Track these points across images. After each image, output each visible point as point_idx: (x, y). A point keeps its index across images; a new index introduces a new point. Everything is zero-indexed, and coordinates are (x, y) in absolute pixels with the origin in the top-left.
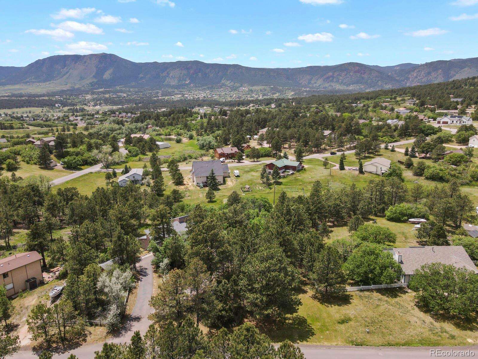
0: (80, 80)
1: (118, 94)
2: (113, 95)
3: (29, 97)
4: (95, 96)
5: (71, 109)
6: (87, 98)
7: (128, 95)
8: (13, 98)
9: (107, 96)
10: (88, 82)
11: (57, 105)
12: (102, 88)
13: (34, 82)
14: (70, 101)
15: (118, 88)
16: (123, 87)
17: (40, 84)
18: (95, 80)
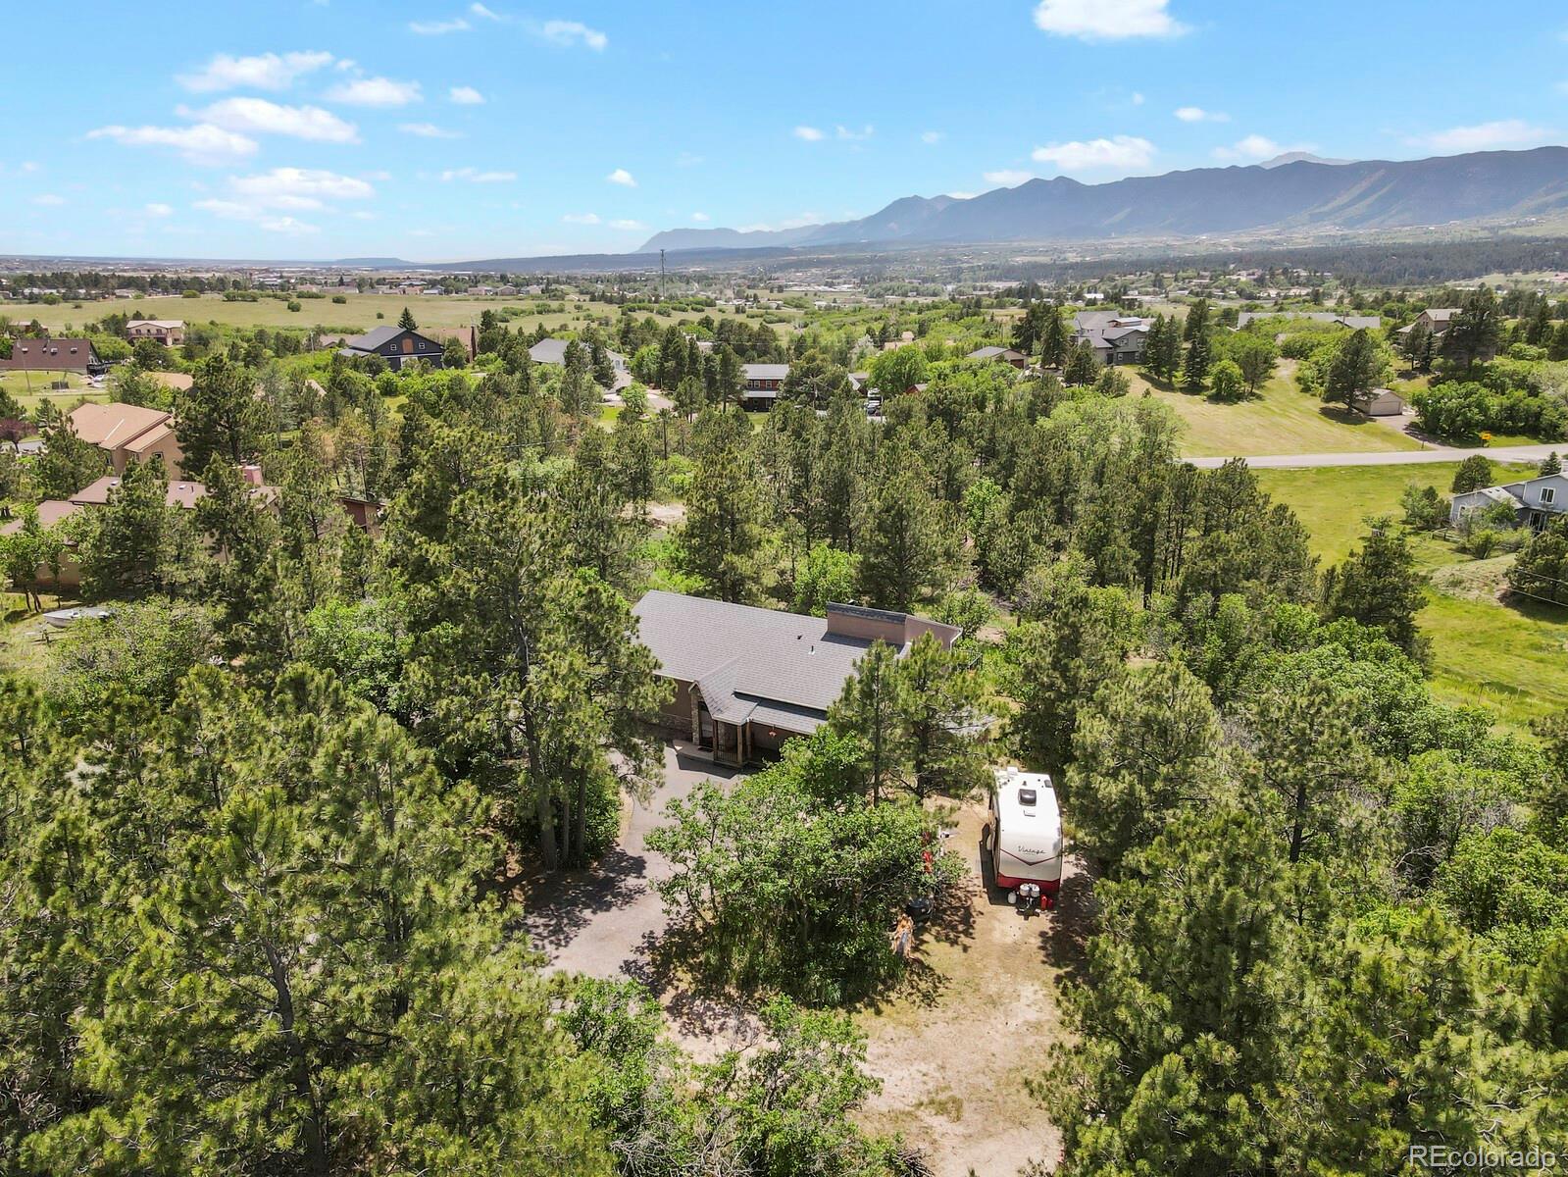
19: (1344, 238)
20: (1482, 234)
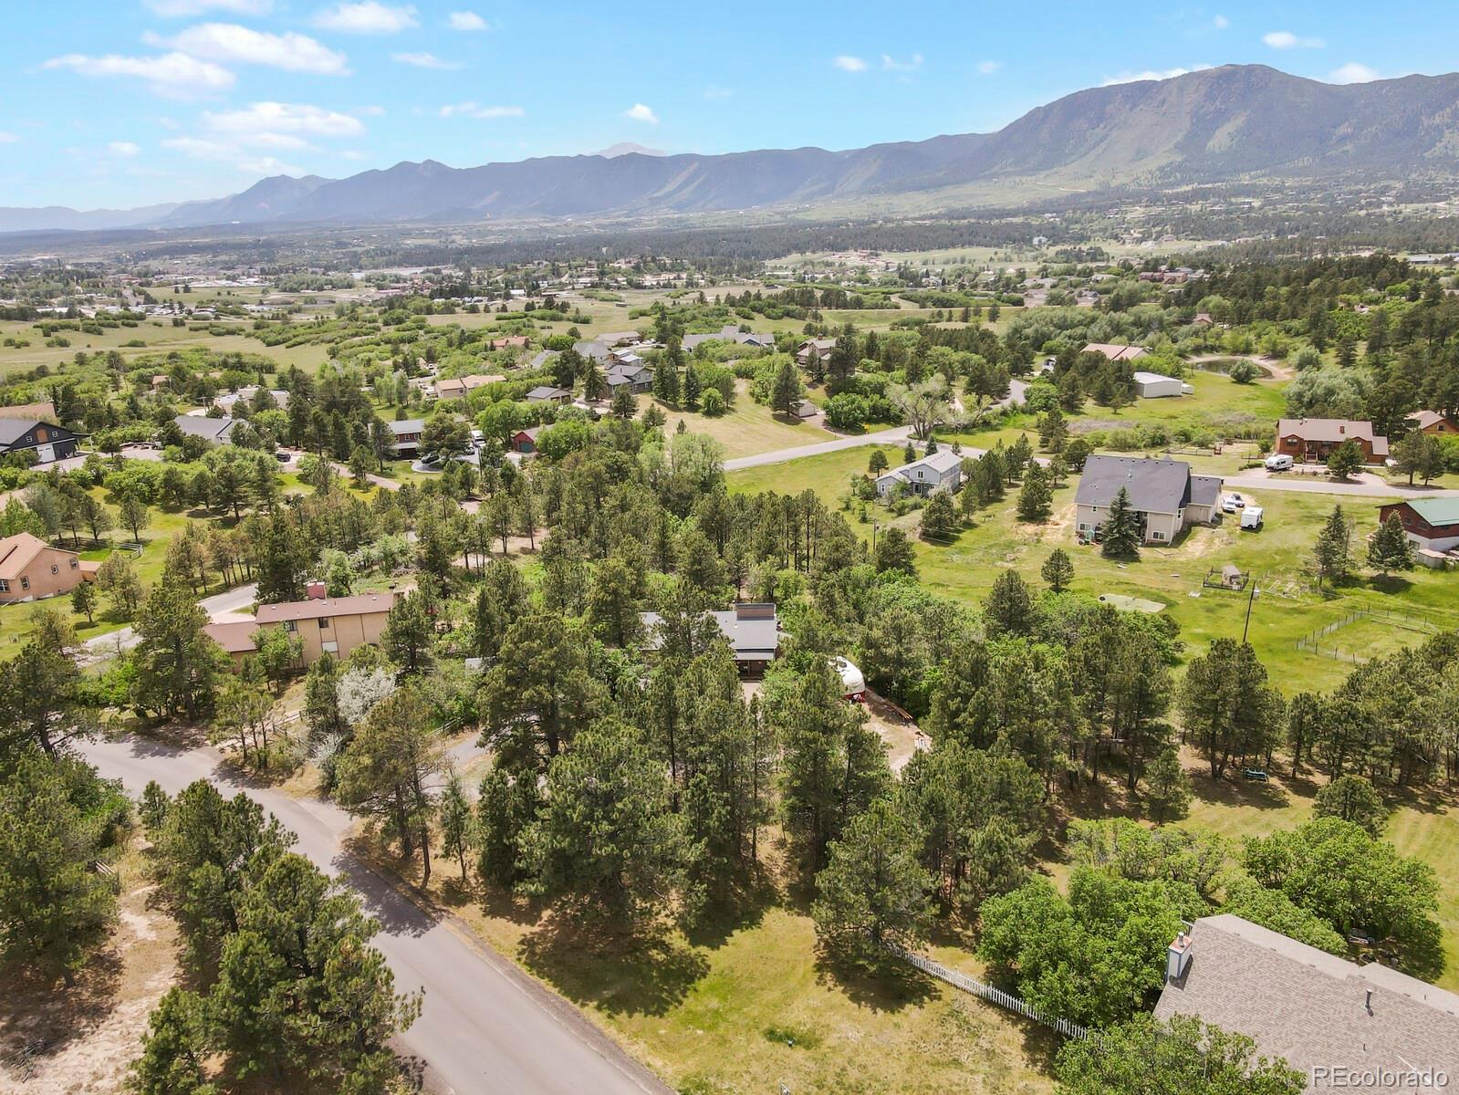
0: (1133, 161)
1: (1233, 200)
2: (1214, 205)
3: (979, 218)
4: (1156, 210)
5: (1065, 252)
6: (1129, 217)
7: (1268, 202)
8: (943, 222)
9: (1194, 208)
10: (1153, 166)
11: (1036, 241)
12: (1191, 182)
13: (1008, 174)
14: (1078, 226)
15: (1245, 179)
16: (1263, 176)
17: (1024, 180)
18: (1179, 158)
19: (680, 221)
20: (778, 218)
